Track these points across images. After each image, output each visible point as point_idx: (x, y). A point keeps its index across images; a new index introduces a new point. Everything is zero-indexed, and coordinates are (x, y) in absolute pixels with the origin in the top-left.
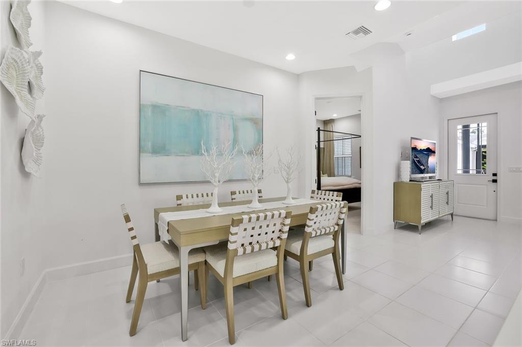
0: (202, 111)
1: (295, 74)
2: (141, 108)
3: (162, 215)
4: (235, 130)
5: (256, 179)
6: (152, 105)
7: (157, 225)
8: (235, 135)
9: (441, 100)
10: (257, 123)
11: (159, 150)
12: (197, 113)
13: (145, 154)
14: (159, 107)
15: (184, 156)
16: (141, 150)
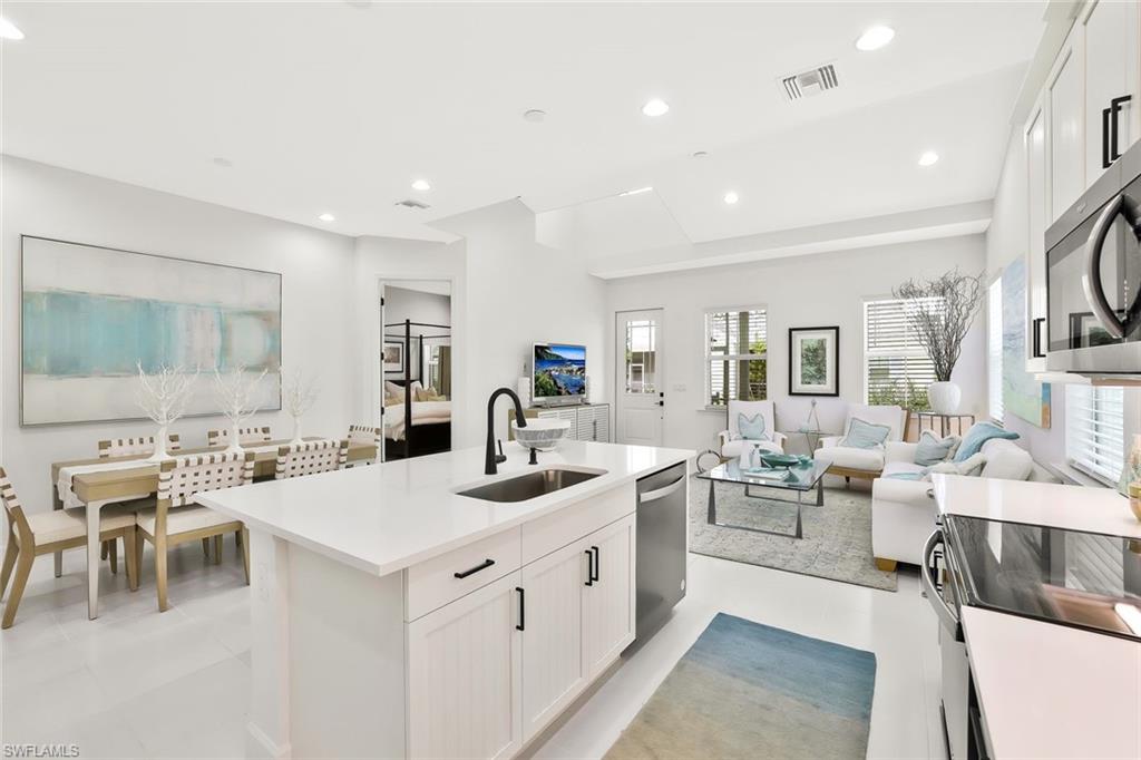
0: (156, 301)
1: (349, 237)
2: (25, 298)
3: (64, 470)
4: (225, 331)
5: (237, 412)
6: (48, 294)
7: (55, 486)
8: (223, 339)
9: (608, 282)
10: (270, 319)
11: (63, 367)
12: (146, 306)
13: (33, 376)
14: (63, 295)
15: (119, 376)
16: (25, 368)
